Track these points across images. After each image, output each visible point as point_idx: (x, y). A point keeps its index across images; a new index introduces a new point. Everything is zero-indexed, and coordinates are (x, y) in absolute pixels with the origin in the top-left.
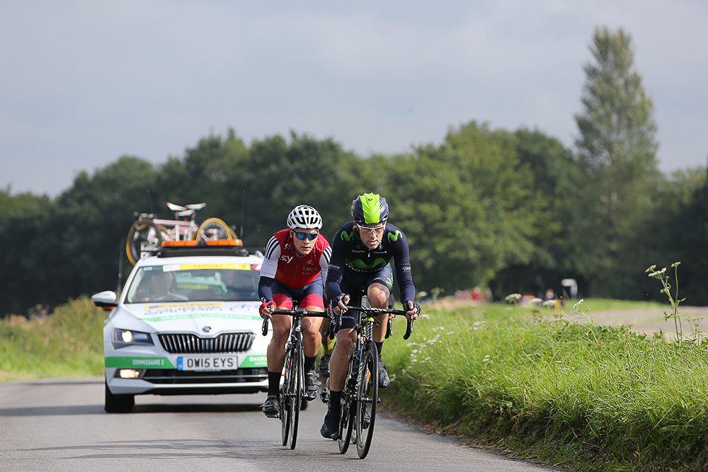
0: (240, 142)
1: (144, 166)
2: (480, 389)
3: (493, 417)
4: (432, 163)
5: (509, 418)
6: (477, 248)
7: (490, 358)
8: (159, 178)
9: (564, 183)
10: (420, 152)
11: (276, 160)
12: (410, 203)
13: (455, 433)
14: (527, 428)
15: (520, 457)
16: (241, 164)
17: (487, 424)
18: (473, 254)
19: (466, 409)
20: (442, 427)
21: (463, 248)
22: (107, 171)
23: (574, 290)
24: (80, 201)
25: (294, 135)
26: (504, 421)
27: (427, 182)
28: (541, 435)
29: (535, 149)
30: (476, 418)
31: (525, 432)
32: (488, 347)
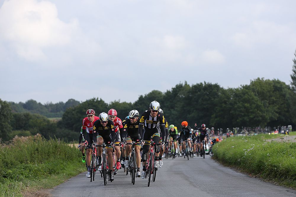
0: (189, 85)
1: (160, 93)
2: (266, 164)
3: (271, 172)
4: (247, 90)
5: (276, 173)
6: (261, 116)
7: (269, 154)
8: (164, 96)
9: (288, 96)
10: (243, 87)
11: (200, 91)
12: (241, 102)
13: (259, 177)
14: (281, 176)
15: (280, 185)
16: (189, 92)
17: (269, 174)
18: (260, 118)
19: (263, 170)
20: (255, 175)
21: (258, 117)
22: (148, 95)
23: (291, 128)
24: (141, 104)
25: (205, 83)
26: (274, 174)
27: (246, 96)
28: (286, 178)
29: (279, 86)
30: (266, 172)
31: (281, 177)
32: (268, 151)
